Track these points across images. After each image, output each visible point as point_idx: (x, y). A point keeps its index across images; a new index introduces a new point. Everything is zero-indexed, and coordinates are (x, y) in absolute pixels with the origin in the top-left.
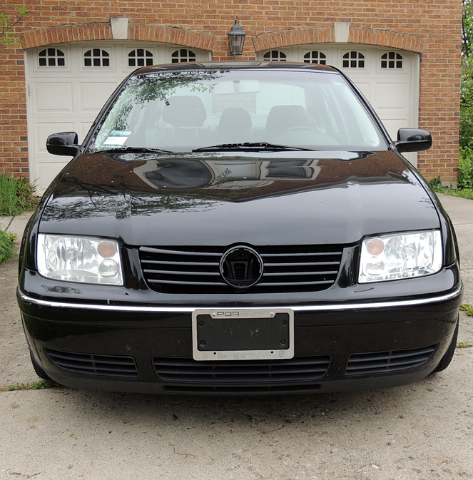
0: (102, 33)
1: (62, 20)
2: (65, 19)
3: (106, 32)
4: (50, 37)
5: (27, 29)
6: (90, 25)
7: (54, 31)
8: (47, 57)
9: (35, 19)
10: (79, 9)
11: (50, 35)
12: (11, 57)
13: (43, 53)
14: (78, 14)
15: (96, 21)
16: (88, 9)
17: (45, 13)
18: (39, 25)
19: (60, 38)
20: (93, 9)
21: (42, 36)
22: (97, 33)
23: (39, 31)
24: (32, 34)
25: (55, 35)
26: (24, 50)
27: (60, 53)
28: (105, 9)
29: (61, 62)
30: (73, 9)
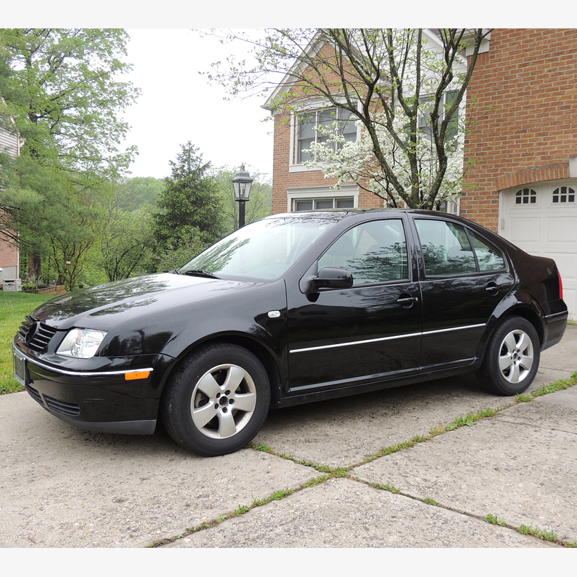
0: (561, 172)
1: (529, 164)
2: (531, 164)
3: (565, 171)
4: (518, 180)
5: (501, 174)
6: (552, 167)
7: (521, 174)
8: (522, 196)
9: (508, 165)
10: (543, 153)
11: (518, 177)
12: (488, 198)
13: (519, 193)
14: (543, 158)
15: (557, 162)
16: (552, 153)
17: (516, 160)
18: (510, 170)
19: (526, 180)
20: (555, 152)
21: (511, 179)
22: (557, 174)
23: (509, 176)
24: (504, 178)
25: (522, 178)
26: (499, 191)
27: (533, 193)
28: (566, 151)
29: (533, 200)
30: (538, 154)
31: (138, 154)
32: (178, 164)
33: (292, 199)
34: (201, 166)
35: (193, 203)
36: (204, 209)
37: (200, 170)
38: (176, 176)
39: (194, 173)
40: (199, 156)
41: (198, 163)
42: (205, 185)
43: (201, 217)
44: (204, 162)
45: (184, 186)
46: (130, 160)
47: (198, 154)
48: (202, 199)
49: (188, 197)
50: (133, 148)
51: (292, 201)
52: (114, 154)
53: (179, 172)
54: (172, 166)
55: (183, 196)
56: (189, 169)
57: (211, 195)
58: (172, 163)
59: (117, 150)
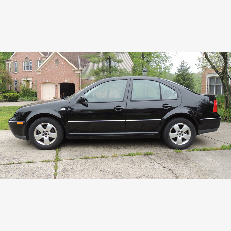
31: (173, 66)
32: (179, 68)
33: (208, 77)
34: (187, 68)
35: (183, 80)
36: (187, 82)
37: (186, 69)
38: (179, 72)
39: (184, 70)
40: (187, 65)
41: (186, 67)
42: (188, 74)
43: (186, 85)
44: (188, 67)
45: (181, 75)
46: (170, 68)
47: (186, 64)
48: (187, 79)
49: (182, 78)
50: (172, 64)
51: (208, 78)
52: (165, 66)
53: (180, 70)
54: (178, 69)
55: (180, 78)
56: (183, 69)
57: (191, 77)
58: (178, 68)
59: (166, 65)
